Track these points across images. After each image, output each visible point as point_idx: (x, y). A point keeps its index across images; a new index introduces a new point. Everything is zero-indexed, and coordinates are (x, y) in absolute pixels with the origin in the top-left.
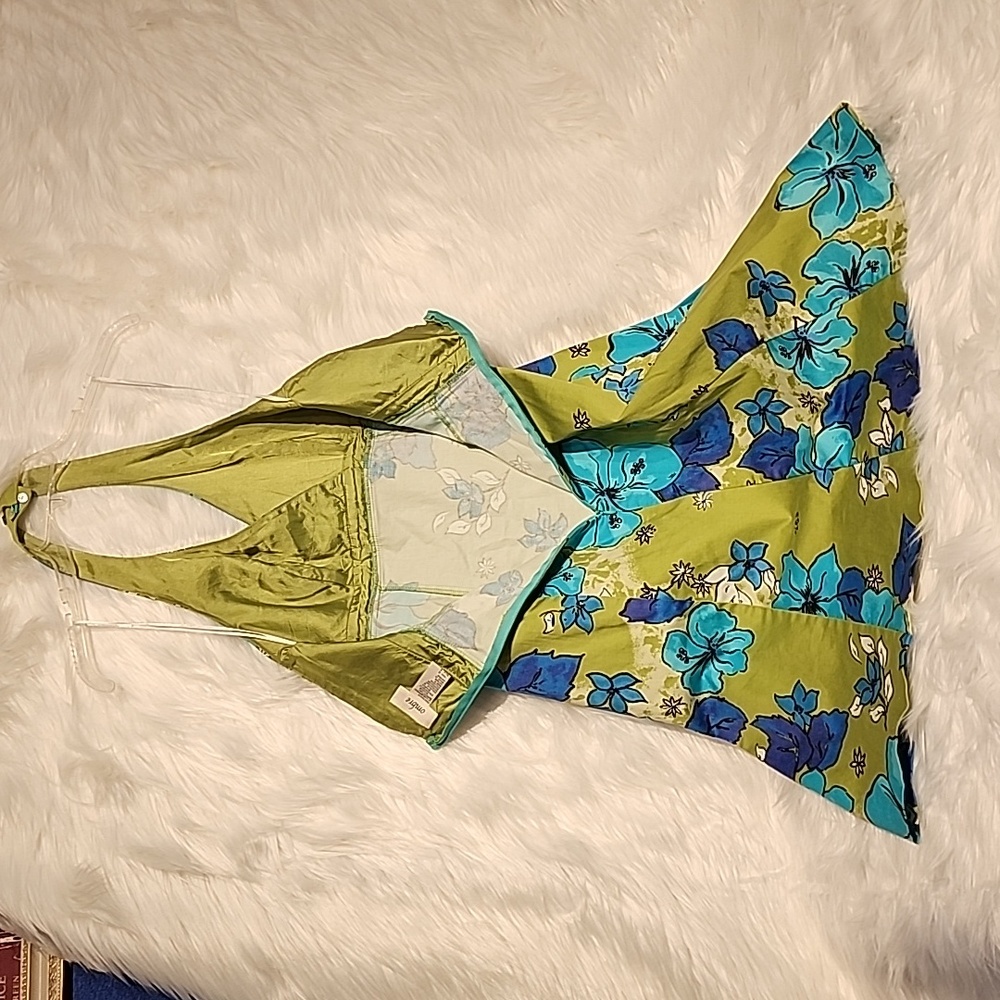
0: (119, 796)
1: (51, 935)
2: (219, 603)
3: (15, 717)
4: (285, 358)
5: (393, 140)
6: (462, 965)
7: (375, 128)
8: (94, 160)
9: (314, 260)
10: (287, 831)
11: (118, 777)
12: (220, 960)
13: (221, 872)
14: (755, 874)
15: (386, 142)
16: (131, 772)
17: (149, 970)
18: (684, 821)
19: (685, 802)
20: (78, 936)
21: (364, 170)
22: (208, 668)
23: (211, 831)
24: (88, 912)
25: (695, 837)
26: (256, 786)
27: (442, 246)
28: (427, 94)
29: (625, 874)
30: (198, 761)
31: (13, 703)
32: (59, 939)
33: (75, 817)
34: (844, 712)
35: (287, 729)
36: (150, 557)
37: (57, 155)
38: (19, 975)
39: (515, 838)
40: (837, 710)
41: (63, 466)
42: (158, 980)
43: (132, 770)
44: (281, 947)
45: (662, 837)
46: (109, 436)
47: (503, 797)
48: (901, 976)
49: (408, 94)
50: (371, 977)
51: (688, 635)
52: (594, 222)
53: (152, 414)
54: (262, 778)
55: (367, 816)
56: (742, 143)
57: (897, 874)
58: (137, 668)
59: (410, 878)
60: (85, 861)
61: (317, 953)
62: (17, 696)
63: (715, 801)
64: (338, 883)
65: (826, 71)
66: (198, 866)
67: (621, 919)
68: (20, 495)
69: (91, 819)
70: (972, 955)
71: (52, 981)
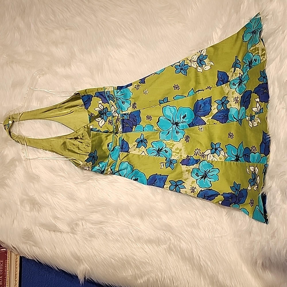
0: (37, 209)
1: (16, 248)
2: (67, 152)
3: (7, 186)
4: (86, 85)
5: (119, 22)
6: (134, 259)
7: (113, 19)
8: (32, 26)
9: (95, 57)
10: (85, 220)
11: (37, 203)
12: (65, 256)
13: (65, 231)
14: (219, 235)
15: (117, 23)
16: (40, 202)
17: (44, 259)
18: (199, 220)
19: (199, 214)
20: (24, 249)
21: (110, 31)
22: (63, 173)
23: (63, 220)
24: (27, 242)
25: (202, 224)
26: (76, 207)
27: (132, 53)
28: (129, 9)
29: (182, 234)
30: (60, 199)
31: (7, 182)
32: (19, 249)
33: (24, 215)
34: (246, 189)
35: (85, 191)
36: (47, 139)
37: (22, 25)
38: (7, 260)
39: (150, 224)
40: (244, 189)
41: (22, 113)
42: (47, 261)
43: (41, 201)
44: (82, 253)
45: (192, 224)
46: (35, 106)
47: (147, 212)
48: (261, 265)
49: (123, 9)
50: (108, 262)
51: (199, 169)
52: (176, 47)
53: (48, 100)
54: (78, 205)
55: (108, 216)
56: (220, 25)
57: (260, 235)
58: (42, 172)
59: (120, 234)
60: (27, 227)
61: (93, 255)
62: (8, 180)
63: (208, 214)
64: (99, 235)
65: (246, 4)
66: (59, 229)
67: (180, 247)
68: (9, 122)
69: (29, 215)
70: (282, 258)
71: (16, 262)
